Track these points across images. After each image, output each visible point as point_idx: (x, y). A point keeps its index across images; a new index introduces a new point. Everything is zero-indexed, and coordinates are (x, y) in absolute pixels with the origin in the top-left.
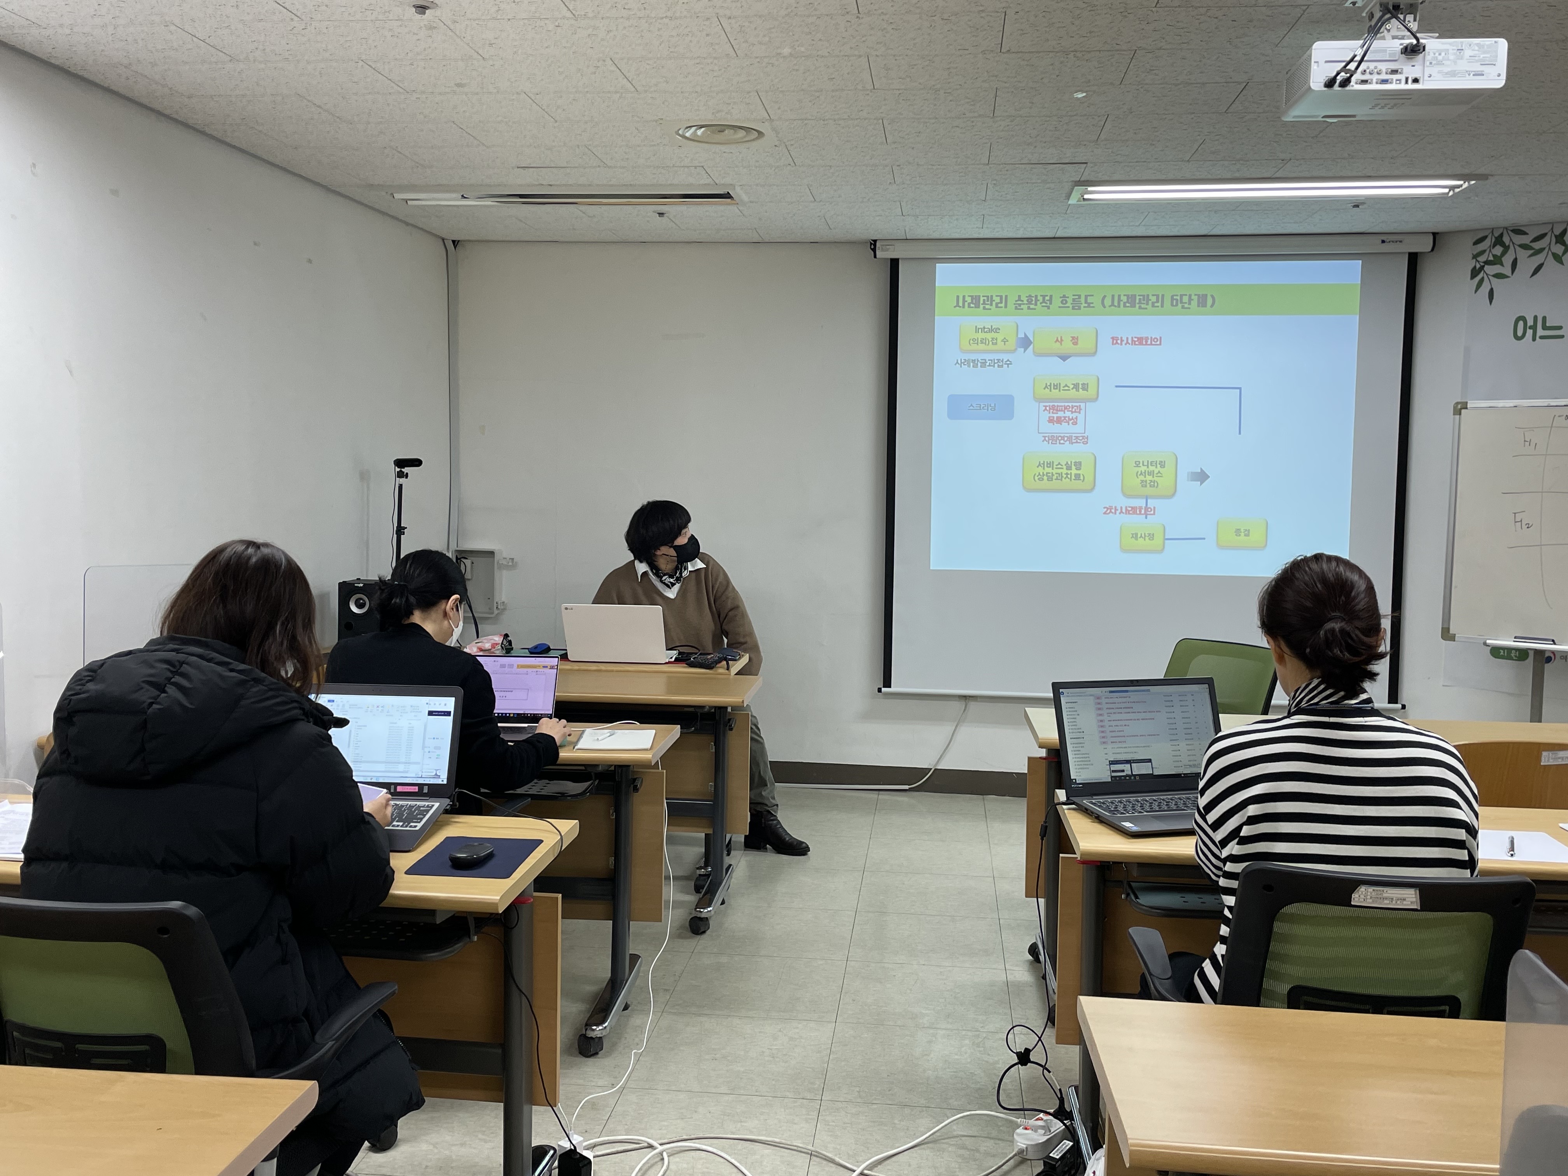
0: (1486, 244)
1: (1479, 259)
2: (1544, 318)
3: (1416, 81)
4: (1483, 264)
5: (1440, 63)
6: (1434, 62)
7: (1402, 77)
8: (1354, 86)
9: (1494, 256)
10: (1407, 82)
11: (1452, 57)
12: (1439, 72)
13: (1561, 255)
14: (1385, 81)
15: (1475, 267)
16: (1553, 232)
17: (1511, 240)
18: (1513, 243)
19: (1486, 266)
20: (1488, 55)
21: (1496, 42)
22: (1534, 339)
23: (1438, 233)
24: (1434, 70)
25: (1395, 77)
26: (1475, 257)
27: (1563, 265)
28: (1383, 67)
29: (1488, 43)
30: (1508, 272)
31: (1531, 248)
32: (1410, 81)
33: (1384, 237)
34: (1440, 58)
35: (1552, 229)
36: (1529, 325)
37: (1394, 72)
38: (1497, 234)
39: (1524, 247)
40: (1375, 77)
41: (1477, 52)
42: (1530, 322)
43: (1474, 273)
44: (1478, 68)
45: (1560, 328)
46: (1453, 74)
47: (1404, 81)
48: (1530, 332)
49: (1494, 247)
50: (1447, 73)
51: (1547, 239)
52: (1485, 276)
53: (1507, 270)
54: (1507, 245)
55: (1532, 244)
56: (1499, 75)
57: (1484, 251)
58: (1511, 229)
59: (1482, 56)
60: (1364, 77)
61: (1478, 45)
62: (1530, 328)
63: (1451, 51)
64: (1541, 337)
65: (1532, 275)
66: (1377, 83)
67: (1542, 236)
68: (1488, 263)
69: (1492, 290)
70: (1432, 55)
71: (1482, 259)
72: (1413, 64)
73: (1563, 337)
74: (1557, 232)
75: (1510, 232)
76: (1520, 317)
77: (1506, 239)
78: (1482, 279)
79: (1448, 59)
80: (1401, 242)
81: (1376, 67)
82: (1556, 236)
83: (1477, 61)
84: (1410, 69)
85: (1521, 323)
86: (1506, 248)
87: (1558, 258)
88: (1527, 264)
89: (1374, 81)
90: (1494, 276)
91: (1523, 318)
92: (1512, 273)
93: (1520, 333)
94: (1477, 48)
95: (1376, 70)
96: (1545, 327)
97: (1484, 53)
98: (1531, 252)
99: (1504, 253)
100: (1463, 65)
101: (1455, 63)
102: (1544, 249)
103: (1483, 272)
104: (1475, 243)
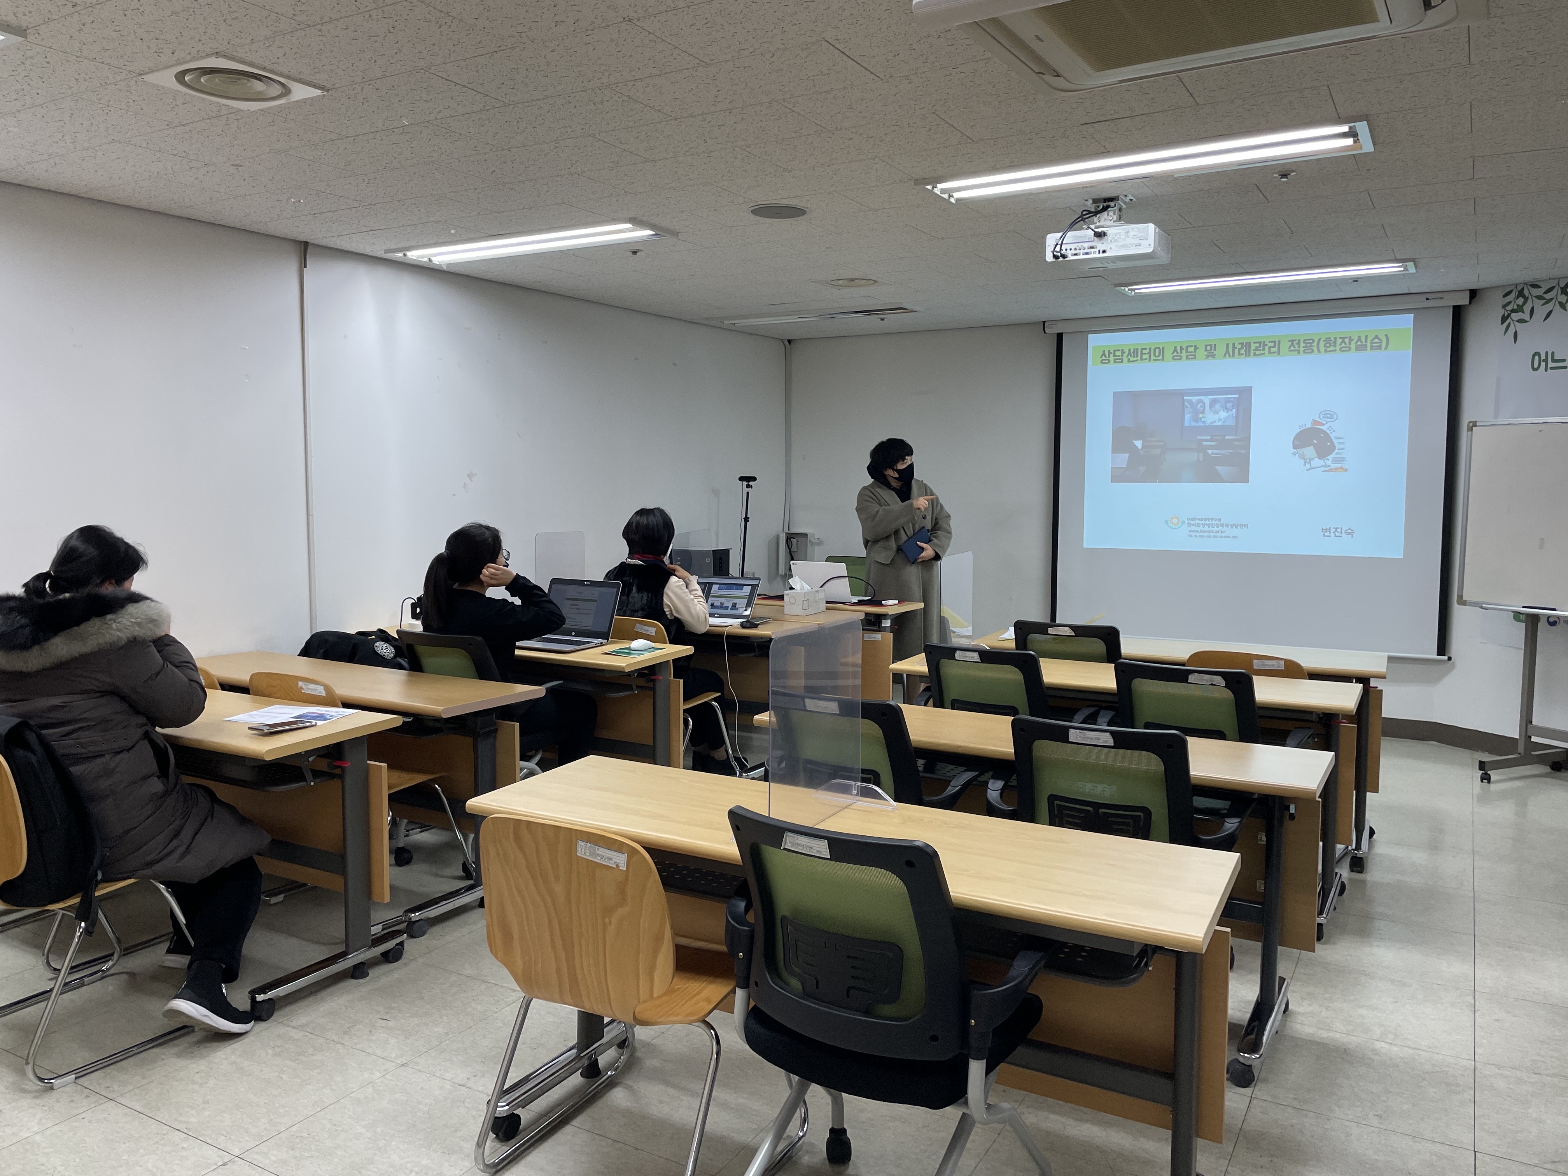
0: (1513, 295)
1: (1507, 308)
2: (1553, 353)
3: (1104, 252)
4: (1509, 312)
5: (1116, 241)
6: (1113, 240)
7: (1097, 250)
8: (1070, 258)
9: (1518, 306)
10: (1099, 253)
11: (1123, 237)
12: (1116, 246)
13: (1564, 302)
15: (1504, 315)
16: (1559, 285)
17: (1530, 293)
18: (1531, 295)
19: (1513, 315)
20: (1143, 234)
21: (1147, 226)
22: (1546, 370)
23: (1476, 290)
24: (1113, 245)
25: (1092, 250)
26: (1504, 307)
27: (1566, 310)
28: (1086, 245)
29: (1142, 227)
30: (1527, 318)
31: (1544, 299)
33: (1428, 295)
34: (1116, 238)
35: (1559, 283)
36: (1542, 359)
37: (1092, 247)
38: (1519, 289)
39: (1539, 297)
40: (1082, 252)
41: (1136, 232)
42: (1543, 357)
43: (1504, 319)
44: (1137, 241)
45: (1564, 360)
46: (1124, 246)
48: (1543, 364)
49: (1518, 297)
50: (1120, 246)
51: (1555, 290)
52: (1511, 322)
53: (1526, 316)
54: (1527, 296)
55: (1545, 296)
56: (1150, 245)
57: (1510, 302)
58: (1529, 284)
60: (1075, 252)
61: (1137, 228)
62: (1544, 361)
63: (1122, 234)
64: (1551, 368)
65: (1545, 319)
66: (1083, 254)
67: (1552, 288)
68: (1513, 311)
69: (1516, 334)
70: (1111, 236)
71: (1509, 308)
72: (1103, 242)
73: (1566, 367)
74: (1562, 285)
75: (1529, 287)
76: (1536, 353)
77: (1526, 292)
78: (1509, 324)
79: (1120, 238)
80: (1441, 298)
81: (1082, 246)
82: (1561, 288)
83: (1138, 238)
84: (1100, 245)
85: (1537, 357)
86: (1526, 299)
87: (1562, 305)
88: (1541, 310)
90: (1518, 321)
91: (1538, 354)
92: (1531, 317)
93: (1536, 366)
96: (1554, 361)
97: (1140, 232)
98: (1544, 301)
99: (1524, 303)
100: (1129, 241)
101: (1125, 240)
102: (1552, 299)
103: (1509, 319)
104: (1504, 296)
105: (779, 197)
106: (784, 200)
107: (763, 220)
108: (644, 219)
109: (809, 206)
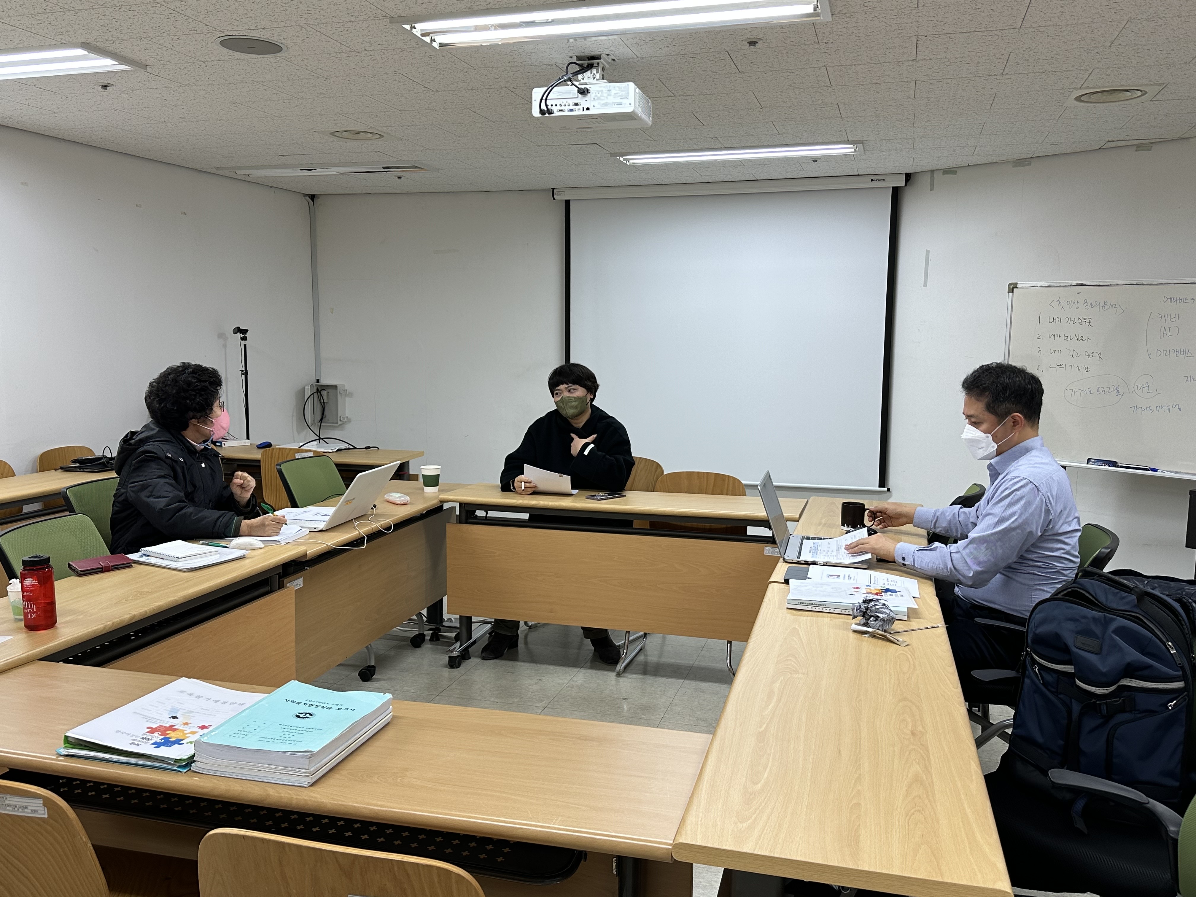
3: (588, 109)
5: (599, 99)
6: (596, 98)
7: (581, 107)
8: (556, 114)
10: (583, 110)
11: (605, 95)
12: (599, 103)
14: (571, 110)
20: (624, 93)
21: (628, 85)
23: (909, 174)
24: (596, 103)
25: (577, 107)
28: (571, 101)
29: (623, 86)
32: (585, 109)
33: (872, 177)
34: (599, 95)
37: (576, 104)
40: (567, 108)
41: (618, 91)
44: (618, 100)
46: (606, 105)
47: (582, 109)
50: (603, 104)
56: (630, 104)
59: (621, 93)
60: (561, 108)
61: (618, 87)
63: (604, 91)
66: (568, 111)
70: (595, 94)
72: (586, 99)
79: (603, 96)
80: (885, 180)
81: (567, 102)
83: (618, 97)
84: (584, 102)
89: (566, 110)
94: (617, 89)
95: (567, 104)
97: (622, 91)
100: (611, 99)
101: (607, 98)
105: (246, 27)
106: (253, 32)
107: (237, 55)
108: (98, 44)
109: (283, 41)
